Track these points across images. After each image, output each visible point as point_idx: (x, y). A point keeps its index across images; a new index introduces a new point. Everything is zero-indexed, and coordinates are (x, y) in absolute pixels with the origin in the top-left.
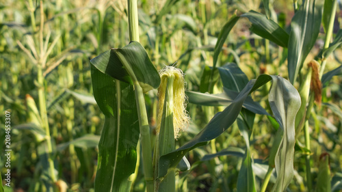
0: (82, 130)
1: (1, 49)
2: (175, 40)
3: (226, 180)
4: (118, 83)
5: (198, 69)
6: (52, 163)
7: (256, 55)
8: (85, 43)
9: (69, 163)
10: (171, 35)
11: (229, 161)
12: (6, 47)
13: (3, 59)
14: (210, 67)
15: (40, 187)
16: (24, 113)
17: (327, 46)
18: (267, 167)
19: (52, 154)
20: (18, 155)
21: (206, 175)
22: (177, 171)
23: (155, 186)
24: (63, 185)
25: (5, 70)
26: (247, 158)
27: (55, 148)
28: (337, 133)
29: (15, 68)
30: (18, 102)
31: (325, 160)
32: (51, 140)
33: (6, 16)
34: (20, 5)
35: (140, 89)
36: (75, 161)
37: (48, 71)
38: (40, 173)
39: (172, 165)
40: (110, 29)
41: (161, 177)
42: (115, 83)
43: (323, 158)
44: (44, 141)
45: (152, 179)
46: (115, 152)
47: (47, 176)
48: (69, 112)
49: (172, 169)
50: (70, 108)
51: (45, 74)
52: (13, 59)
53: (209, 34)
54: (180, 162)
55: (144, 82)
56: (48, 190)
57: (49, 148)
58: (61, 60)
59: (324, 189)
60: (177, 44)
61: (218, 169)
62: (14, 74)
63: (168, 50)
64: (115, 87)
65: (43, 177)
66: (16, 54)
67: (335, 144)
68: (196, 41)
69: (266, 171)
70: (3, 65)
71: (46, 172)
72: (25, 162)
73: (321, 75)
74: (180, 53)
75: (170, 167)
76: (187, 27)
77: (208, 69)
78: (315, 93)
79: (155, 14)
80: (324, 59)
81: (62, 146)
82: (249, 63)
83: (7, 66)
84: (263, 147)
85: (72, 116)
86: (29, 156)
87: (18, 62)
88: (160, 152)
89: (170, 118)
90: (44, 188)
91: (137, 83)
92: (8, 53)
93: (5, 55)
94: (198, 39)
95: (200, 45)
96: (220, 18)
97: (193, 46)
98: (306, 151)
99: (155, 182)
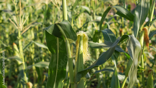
0: (39, 59)
1: (0, 21)
2: (80, 17)
3: (104, 82)
4: (58, 39)
5: (91, 31)
6: (25, 75)
7: (117, 24)
8: (39, 19)
9: (32, 74)
10: (78, 15)
11: (106, 73)
12: (3, 21)
13: (1, 26)
14: (98, 31)
15: (20, 85)
16: (12, 51)
17: (151, 20)
18: (125, 76)
19: (25, 70)
20: (9, 70)
21: (95, 79)
22: (85, 79)
23: (75, 86)
24: (31, 84)
25: (2, 31)
26: (115, 72)
27: (27, 67)
28: (154, 60)
29: (7, 30)
30: (9, 46)
31: (151, 73)
32: (25, 64)
33: (2, 6)
34: (9, 1)
35: (68, 41)
36: (35, 73)
37: (23, 32)
38: (20, 79)
39: (83, 76)
40: (51, 12)
41: (78, 82)
42: (56, 39)
43: (150, 72)
44: (22, 64)
45: (73, 83)
46: (56, 69)
47: (23, 80)
48: (32, 50)
49: (83, 78)
50: (33, 48)
51: (22, 34)
52: (6, 26)
53: (96, 15)
54: (86, 75)
55: (70, 39)
56: (24, 87)
57: (24, 67)
58: (29, 27)
59: (150, 86)
60: (82, 19)
61: (101, 76)
62: (7, 33)
63: (77, 22)
64: (56, 41)
65: (21, 80)
66: (8, 24)
67: (153, 64)
68: (90, 18)
69: (124, 78)
70: (1, 29)
71: (23, 79)
72: (12, 73)
73: (148, 34)
74: (83, 23)
75: (82, 77)
76: (86, 11)
77: (97, 31)
78: (146, 42)
79: (71, 5)
80: (150, 26)
81: (30, 66)
82: (114, 28)
83: (3, 29)
84: (120, 66)
85: (34, 53)
86: (14, 70)
87: (8, 27)
88: (77, 70)
89: (82, 55)
90: (22, 86)
91: (67, 39)
92: (4, 23)
93: (3, 24)
94: (91, 17)
95: (92, 20)
96: (101, 7)
97: (89, 20)
98: (142, 69)
99: (75, 84)
